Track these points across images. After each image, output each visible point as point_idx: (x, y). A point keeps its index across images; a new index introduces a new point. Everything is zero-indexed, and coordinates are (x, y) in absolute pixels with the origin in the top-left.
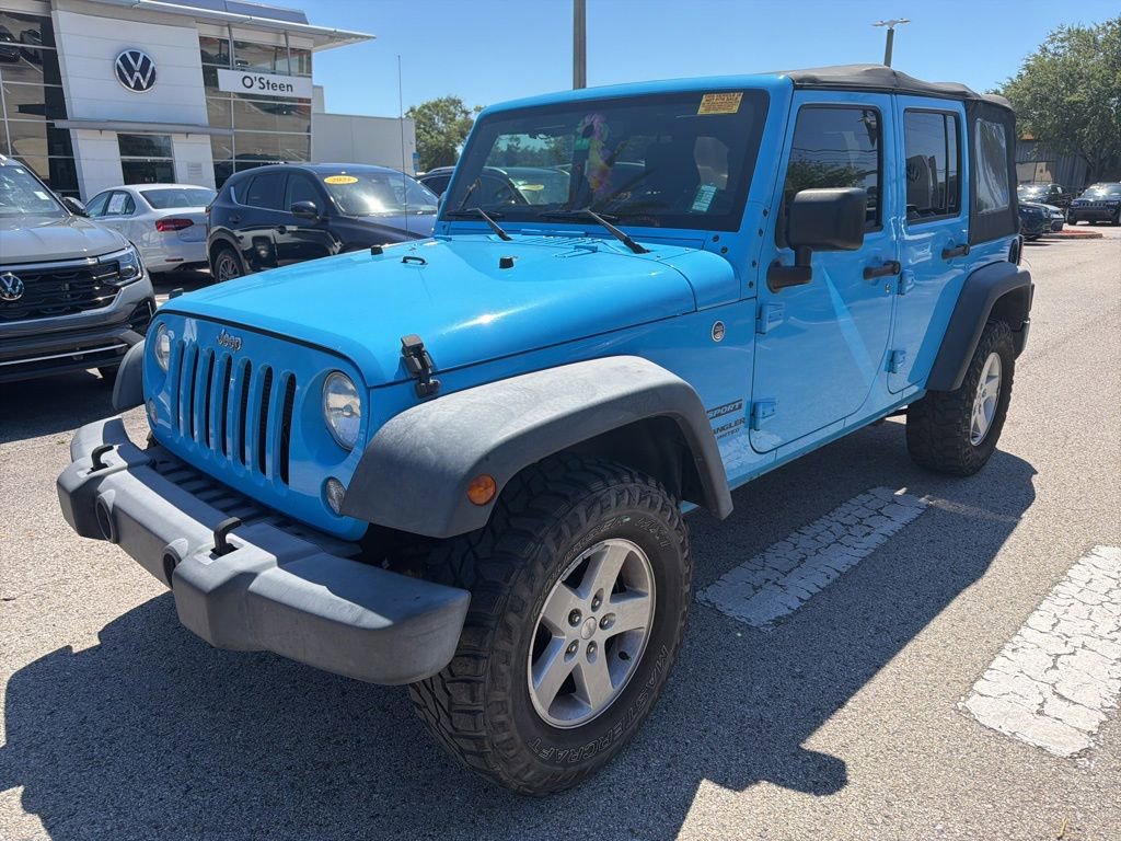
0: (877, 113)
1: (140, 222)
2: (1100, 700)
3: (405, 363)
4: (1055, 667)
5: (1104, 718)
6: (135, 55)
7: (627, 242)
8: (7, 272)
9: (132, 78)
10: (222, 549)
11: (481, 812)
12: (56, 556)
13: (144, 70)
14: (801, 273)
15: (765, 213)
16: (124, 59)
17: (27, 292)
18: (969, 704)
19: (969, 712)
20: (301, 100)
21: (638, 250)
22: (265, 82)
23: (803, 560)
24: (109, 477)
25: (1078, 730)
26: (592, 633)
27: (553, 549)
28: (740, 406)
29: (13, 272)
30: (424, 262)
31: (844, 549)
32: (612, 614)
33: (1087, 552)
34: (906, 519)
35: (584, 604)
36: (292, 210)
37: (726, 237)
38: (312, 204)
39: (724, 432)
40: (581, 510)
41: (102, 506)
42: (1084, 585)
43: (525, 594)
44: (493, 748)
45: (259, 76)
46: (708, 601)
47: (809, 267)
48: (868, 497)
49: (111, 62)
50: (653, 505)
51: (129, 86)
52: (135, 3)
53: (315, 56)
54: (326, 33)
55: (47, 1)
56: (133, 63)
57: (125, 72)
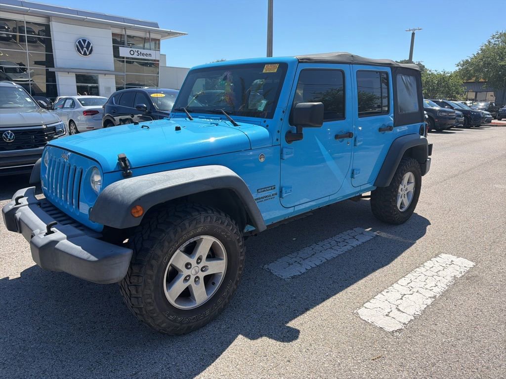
0: (343, 72)
1: (77, 111)
2: (414, 312)
3: (119, 164)
4: (401, 299)
5: (413, 318)
6: (84, 41)
7: (232, 122)
8: (8, 130)
9: (82, 50)
10: (49, 232)
11: (149, 341)
12: (13, 244)
13: (88, 47)
14: (299, 136)
15: (283, 112)
16: (79, 42)
17: (16, 139)
18: (359, 311)
19: (358, 314)
20: (155, 60)
21: (235, 125)
22: (139, 52)
23: (313, 255)
24: (20, 208)
25: (400, 322)
26: (197, 273)
27: (173, 236)
28: (274, 188)
29: (11, 131)
30: (148, 127)
31: (333, 251)
32: (207, 266)
33: (437, 256)
34: (364, 241)
35: (193, 261)
36: (136, 108)
37: (268, 121)
38: (145, 105)
39: (267, 198)
40: (187, 223)
41: (16, 219)
42: (429, 268)
43: (159, 253)
44: (146, 312)
45: (137, 50)
46: (268, 269)
47: (302, 134)
48: (351, 231)
49: (74, 44)
50: (222, 223)
51: (81, 53)
52: (85, 19)
53: (161, 42)
54: (166, 32)
55: (48, 18)
56: (83, 44)
57: (80, 48)
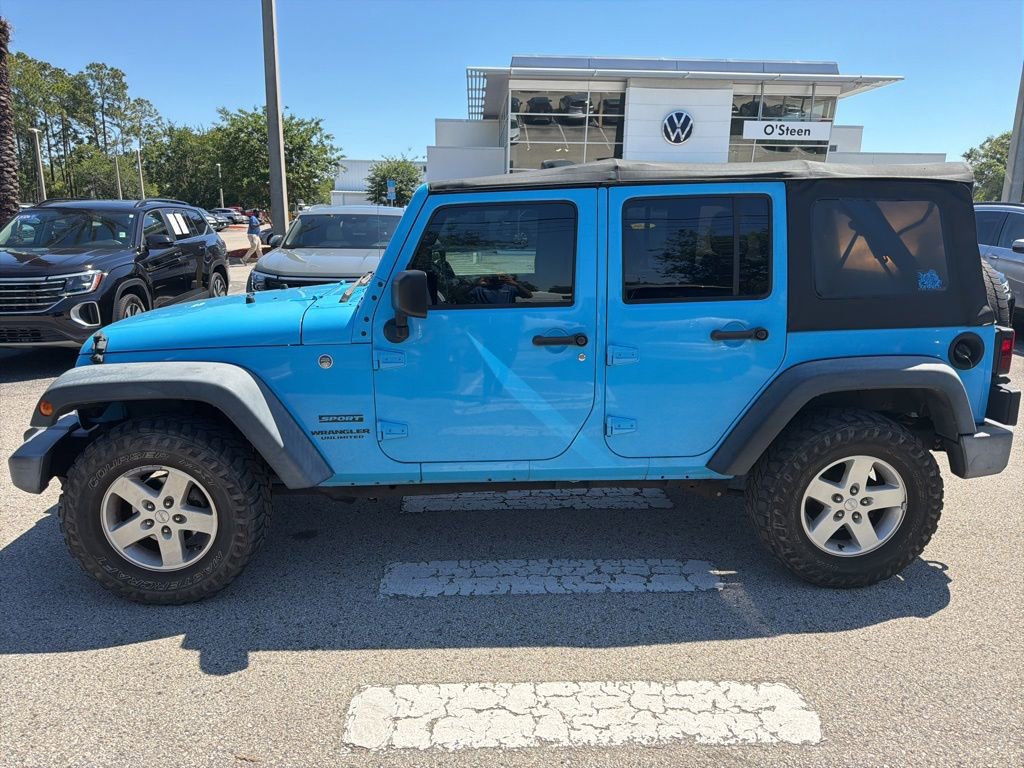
0: (572, 206)
2: (451, 741)
4: (481, 711)
5: (424, 748)
6: (679, 116)
13: (683, 128)
14: (404, 332)
15: (380, 284)
16: (671, 120)
18: (372, 690)
19: (361, 692)
20: (819, 142)
22: (784, 129)
25: (390, 740)
26: (165, 521)
27: (103, 454)
32: (184, 516)
33: (757, 681)
34: (659, 588)
35: (157, 501)
39: (342, 435)
45: (780, 123)
49: (660, 123)
51: (670, 139)
52: (685, 75)
53: (839, 102)
54: (852, 80)
55: (625, 81)
56: (676, 121)
57: (669, 130)
